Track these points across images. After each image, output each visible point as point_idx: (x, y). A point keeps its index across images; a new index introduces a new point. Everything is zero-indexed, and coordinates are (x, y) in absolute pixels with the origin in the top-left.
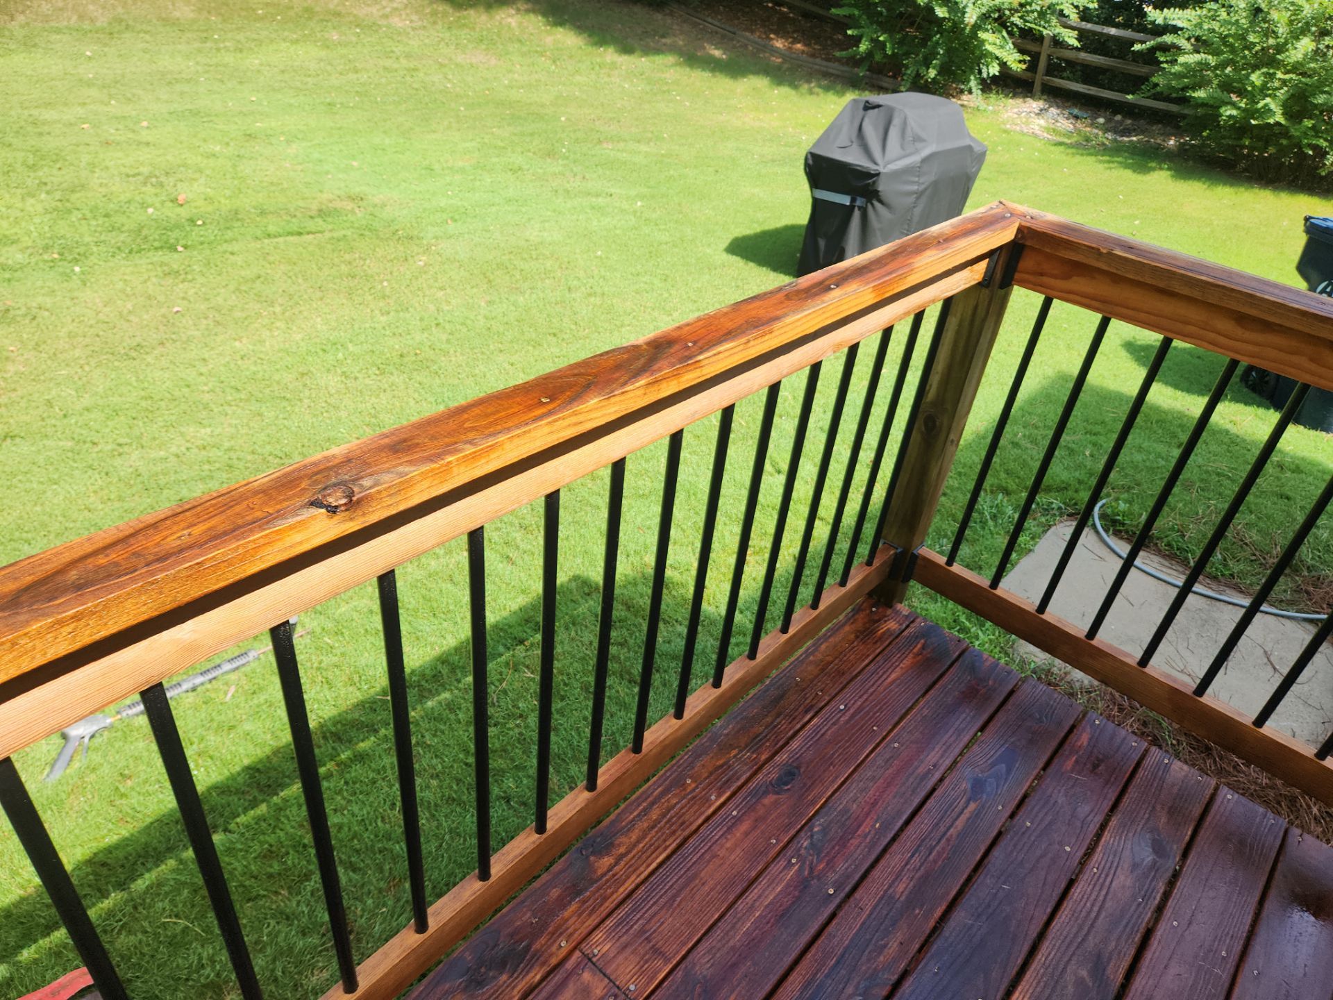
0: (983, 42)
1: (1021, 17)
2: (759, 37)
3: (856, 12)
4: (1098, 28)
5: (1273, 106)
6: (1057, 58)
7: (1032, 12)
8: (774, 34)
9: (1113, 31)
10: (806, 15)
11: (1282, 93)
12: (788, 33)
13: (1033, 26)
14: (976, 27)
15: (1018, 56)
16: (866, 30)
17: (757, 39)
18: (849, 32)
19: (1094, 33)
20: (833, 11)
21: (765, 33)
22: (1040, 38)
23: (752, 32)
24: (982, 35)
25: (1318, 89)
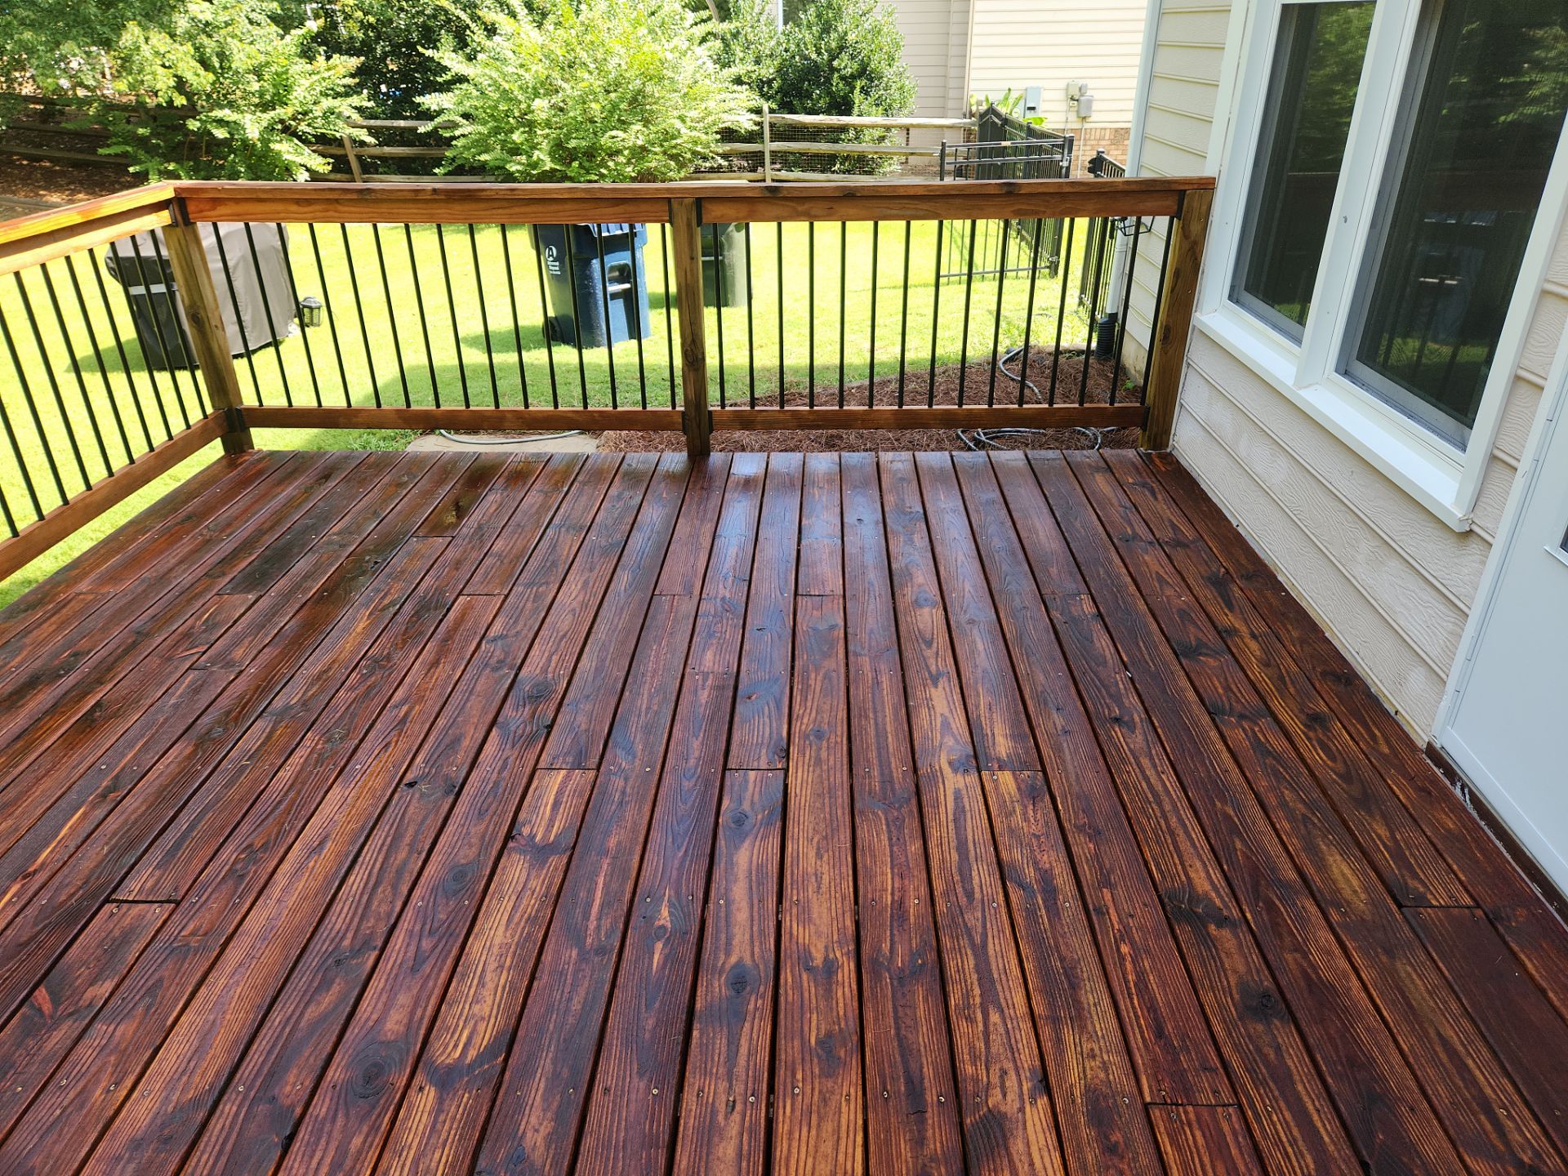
0: (279, 153)
1: (309, 125)
2: (26, 197)
3: (129, 149)
4: (388, 123)
5: (542, 157)
6: (370, 157)
7: (316, 118)
8: (45, 190)
9: (402, 123)
10: (77, 165)
11: (545, 145)
12: (62, 186)
13: (323, 131)
14: (266, 142)
15: (321, 160)
16: (149, 165)
17: (23, 199)
18: (131, 169)
19: (388, 128)
20: (101, 151)
21: (32, 191)
22: (339, 142)
23: (14, 193)
24: (275, 146)
25: (568, 137)
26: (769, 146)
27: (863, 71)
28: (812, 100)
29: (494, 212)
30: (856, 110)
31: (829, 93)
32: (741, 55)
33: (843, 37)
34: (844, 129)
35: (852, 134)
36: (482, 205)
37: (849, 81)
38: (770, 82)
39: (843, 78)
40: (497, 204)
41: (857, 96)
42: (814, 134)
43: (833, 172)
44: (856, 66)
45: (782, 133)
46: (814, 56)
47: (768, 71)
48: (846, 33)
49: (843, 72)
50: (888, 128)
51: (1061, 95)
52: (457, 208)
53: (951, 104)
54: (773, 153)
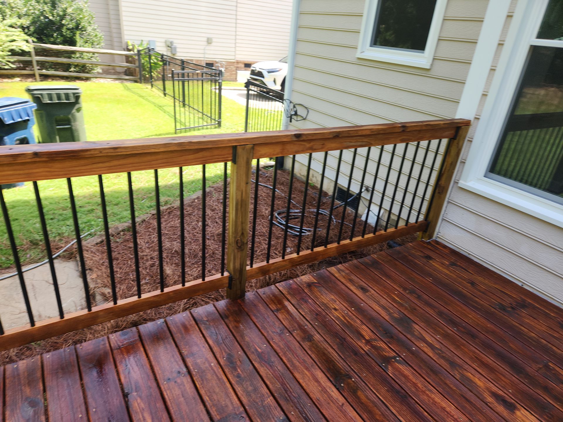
26: (36, 58)
27: (77, 27)
28: (53, 38)
29: (95, 166)
30: (78, 44)
31: (62, 36)
32: (10, 13)
33: (64, 11)
34: (73, 52)
35: (78, 55)
36: (82, 162)
37: (71, 30)
38: (28, 28)
39: (68, 29)
40: (97, 160)
41: (78, 38)
42: (58, 53)
43: (70, 72)
44: (74, 24)
45: (39, 52)
46: (51, 18)
47: (26, 22)
48: (66, 8)
49: (69, 26)
50: (94, 53)
51: (164, 45)
52: (57, 166)
53: (116, 44)
54: (38, 62)
